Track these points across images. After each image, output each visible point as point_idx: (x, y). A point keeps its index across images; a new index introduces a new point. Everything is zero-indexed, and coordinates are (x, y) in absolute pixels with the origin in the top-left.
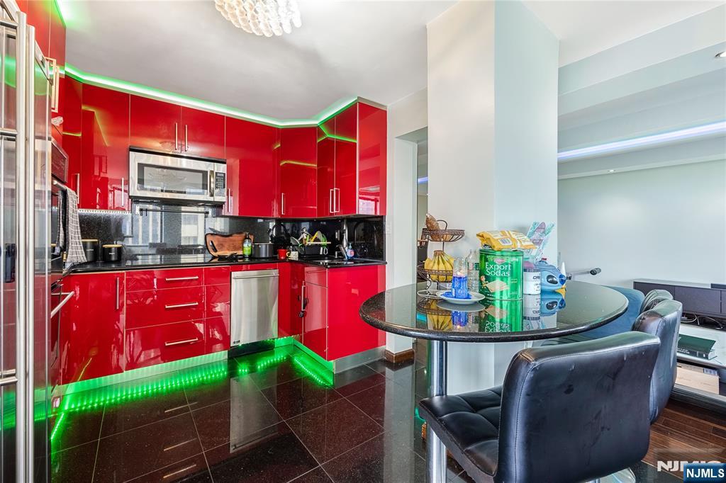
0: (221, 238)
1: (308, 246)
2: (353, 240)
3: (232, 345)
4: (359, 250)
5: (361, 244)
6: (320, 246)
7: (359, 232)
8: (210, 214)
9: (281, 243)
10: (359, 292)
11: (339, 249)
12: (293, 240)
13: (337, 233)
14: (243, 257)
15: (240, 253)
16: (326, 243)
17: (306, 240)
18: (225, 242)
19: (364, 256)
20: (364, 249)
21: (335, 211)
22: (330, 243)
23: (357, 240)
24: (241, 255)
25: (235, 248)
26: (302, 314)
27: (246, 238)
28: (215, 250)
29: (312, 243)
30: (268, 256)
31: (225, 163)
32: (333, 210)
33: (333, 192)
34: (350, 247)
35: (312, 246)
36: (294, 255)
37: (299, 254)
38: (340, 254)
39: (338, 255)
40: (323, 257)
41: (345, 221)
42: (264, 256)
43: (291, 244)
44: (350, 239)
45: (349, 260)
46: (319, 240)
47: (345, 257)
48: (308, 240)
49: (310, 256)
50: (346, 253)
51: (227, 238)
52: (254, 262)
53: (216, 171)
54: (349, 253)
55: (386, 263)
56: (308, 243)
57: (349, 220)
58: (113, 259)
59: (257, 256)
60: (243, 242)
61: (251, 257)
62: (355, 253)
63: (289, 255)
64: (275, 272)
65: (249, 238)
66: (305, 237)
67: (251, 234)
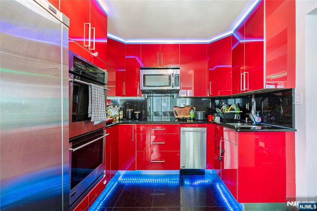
0: (180, 109)
1: (226, 113)
2: (261, 110)
3: (181, 168)
4: (265, 117)
5: (267, 113)
6: (235, 113)
7: (265, 103)
8: (175, 97)
9: (211, 112)
10: (266, 145)
11: (248, 116)
12: (218, 110)
13: (247, 105)
14: (190, 119)
15: (189, 116)
16: (239, 112)
17: (224, 110)
18: (182, 111)
19: (271, 122)
20: (271, 117)
21: (245, 89)
22: (242, 112)
23: (264, 110)
24: (189, 118)
25: (187, 114)
26: (220, 159)
27: (191, 109)
28: (177, 115)
29: (228, 111)
30: (202, 119)
31: (179, 69)
32: (243, 88)
33: (243, 75)
34: (258, 115)
35: (229, 113)
36: (217, 120)
37: (221, 118)
38: (249, 119)
39: (248, 120)
40: (236, 121)
41: (253, 96)
42: (199, 119)
43: (216, 112)
44: (258, 108)
45: (257, 125)
46: (234, 110)
47: (253, 122)
48: (226, 109)
49: (228, 120)
50: (254, 119)
51: (182, 109)
52: (195, 122)
53: (175, 73)
54: (256, 119)
55: (296, 130)
56: (226, 112)
57: (257, 96)
58: (137, 118)
59: (196, 119)
60: (190, 110)
61: (193, 119)
62: (262, 119)
63: (214, 118)
64: (205, 129)
65: (193, 109)
66: (224, 108)
67: (194, 106)
